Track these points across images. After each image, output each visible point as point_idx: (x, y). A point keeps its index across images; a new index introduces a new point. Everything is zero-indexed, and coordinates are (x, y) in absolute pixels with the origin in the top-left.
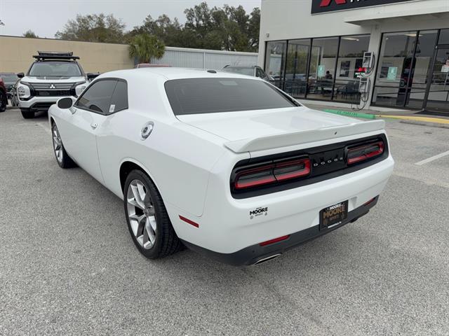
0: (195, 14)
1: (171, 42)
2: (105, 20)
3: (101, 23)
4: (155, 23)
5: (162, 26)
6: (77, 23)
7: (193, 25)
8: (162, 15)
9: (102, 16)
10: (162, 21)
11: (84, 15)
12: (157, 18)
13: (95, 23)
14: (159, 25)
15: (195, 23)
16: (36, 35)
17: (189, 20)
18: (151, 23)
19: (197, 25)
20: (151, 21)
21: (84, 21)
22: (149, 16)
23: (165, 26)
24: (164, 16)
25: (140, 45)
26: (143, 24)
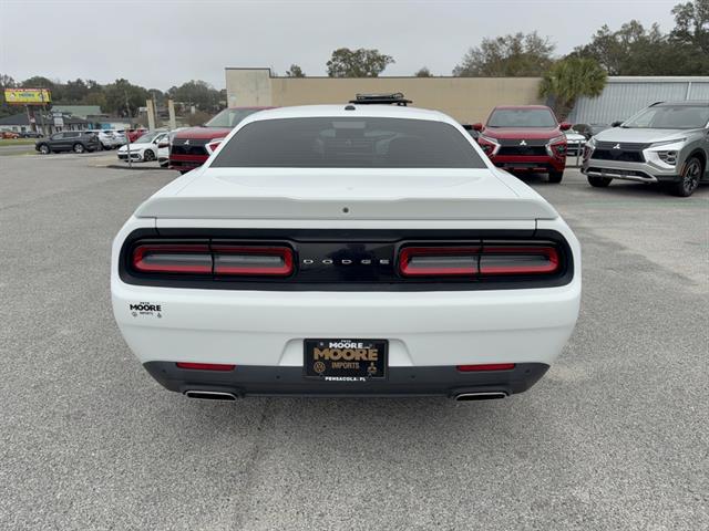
0: (696, 13)
1: (636, 68)
2: (523, 42)
3: (516, 47)
4: (614, 37)
5: (626, 41)
6: (481, 50)
7: (688, 34)
8: (628, 22)
9: (520, 36)
10: (626, 32)
11: (493, 38)
12: (619, 29)
13: (506, 48)
14: (620, 39)
15: (692, 29)
16: (431, 73)
17: (681, 24)
18: (606, 37)
19: (697, 32)
20: (605, 34)
21: (490, 47)
22: (605, 27)
23: (632, 40)
24: (633, 23)
25: (560, 77)
26: (592, 41)
